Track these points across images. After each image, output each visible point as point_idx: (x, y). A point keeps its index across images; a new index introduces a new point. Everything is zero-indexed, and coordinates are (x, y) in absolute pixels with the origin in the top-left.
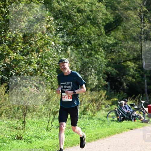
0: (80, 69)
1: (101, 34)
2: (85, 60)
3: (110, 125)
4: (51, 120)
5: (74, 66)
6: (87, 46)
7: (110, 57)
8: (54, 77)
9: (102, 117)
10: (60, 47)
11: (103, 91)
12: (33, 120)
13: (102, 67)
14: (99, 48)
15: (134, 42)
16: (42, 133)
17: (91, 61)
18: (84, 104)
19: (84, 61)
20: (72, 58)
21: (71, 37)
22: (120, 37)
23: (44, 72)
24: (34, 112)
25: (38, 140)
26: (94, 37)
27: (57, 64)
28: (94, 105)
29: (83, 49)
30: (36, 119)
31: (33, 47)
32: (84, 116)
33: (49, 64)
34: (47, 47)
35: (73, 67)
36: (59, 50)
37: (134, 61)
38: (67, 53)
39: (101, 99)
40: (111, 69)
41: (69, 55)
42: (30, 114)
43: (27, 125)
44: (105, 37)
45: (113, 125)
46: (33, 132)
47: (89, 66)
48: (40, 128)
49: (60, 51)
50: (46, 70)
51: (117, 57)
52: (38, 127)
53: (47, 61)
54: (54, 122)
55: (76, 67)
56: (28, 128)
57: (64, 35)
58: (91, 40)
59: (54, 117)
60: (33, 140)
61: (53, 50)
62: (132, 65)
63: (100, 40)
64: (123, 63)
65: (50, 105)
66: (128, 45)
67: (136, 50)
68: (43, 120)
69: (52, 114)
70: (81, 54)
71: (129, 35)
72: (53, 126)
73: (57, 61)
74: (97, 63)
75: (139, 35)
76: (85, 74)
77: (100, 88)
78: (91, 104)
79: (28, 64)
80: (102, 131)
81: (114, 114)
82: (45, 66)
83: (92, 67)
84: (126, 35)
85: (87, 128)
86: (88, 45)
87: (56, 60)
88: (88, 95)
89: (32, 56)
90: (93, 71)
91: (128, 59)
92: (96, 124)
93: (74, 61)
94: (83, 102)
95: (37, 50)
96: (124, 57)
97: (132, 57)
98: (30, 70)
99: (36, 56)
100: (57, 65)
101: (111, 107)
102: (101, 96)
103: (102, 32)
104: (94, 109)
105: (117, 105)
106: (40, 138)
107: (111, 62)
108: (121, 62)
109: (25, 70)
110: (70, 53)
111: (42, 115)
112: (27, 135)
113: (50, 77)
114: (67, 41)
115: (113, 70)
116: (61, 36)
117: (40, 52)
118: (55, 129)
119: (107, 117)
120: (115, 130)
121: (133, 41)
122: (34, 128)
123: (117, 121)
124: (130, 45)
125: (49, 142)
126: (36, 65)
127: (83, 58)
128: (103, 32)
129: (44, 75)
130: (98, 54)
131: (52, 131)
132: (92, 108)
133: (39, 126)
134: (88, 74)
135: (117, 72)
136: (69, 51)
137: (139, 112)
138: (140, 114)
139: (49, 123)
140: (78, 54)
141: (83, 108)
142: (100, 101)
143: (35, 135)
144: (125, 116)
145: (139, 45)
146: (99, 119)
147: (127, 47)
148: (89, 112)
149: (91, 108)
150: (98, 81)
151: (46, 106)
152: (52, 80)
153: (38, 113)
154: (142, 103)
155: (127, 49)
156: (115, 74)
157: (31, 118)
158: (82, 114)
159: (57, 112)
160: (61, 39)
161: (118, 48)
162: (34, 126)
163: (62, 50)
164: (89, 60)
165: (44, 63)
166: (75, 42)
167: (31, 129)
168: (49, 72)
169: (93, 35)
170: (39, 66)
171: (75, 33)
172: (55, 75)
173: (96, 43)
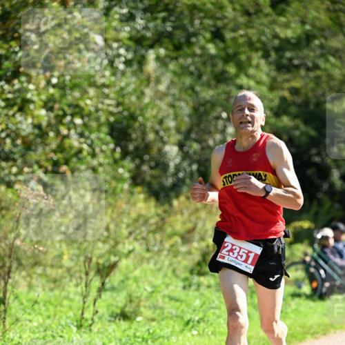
0: (189, 125)
2: (204, 94)
4: (91, 294)
5: (169, 115)
6: (212, 49)
8: (102, 151)
12: (33, 295)
16: (61, 337)
17: (223, 96)
18: (202, 239)
19: (200, 97)
20: (162, 87)
21: (156, 19)
22: (318, 19)
23: (67, 137)
24: (37, 267)
26: (235, 19)
27: (111, 109)
29: (197, 59)
30: (44, 290)
32: (202, 279)
33: (86, 108)
35: (163, 117)
41: (152, 79)
42: (24, 273)
43: (13, 311)
44: (270, 18)
45: (296, 310)
46: (34, 332)
47: (216, 114)
49: (121, 67)
50: (76, 129)
51: (311, 85)
52: (49, 317)
53: (78, 100)
54: (104, 301)
55: (175, 119)
56: (17, 320)
57: (134, 11)
58: (223, 27)
59: (103, 284)
63: (252, 27)
68: (64, 294)
69: (95, 275)
70: (192, 74)
72: (99, 314)
76: (206, 141)
79: (16, 108)
82: (73, 115)
83: (228, 119)
84: (341, 10)
85: (212, 318)
86: (215, 43)
87: (107, 96)
88: (214, 210)
89: (29, 82)
90: (231, 129)
93: (169, 99)
94: (199, 233)
98: (25, 129)
99: (43, 83)
100: (111, 114)
105: (311, 244)
109: (7, 128)
110: (155, 71)
111: (62, 277)
113: (90, 150)
114: (144, 32)
115: (296, 128)
116: (124, 15)
118: (107, 323)
120: (303, 327)
122: (37, 320)
123: (309, 297)
126: (43, 112)
127: (198, 88)
129: (70, 144)
130: (248, 76)
131: (95, 328)
133: (52, 313)
134: (214, 141)
135: (313, 133)
136: (151, 66)
139: (86, 305)
140: (181, 74)
141: (198, 252)
144: (335, 280)
151: (75, 246)
152: (95, 163)
153: (48, 269)
156: (304, 139)
157: (26, 289)
158: (195, 272)
159: (113, 266)
160: (125, 24)
161: (312, 54)
162: (37, 312)
163: (128, 63)
164: (218, 94)
165: (70, 106)
166: (170, 35)
167: (28, 322)
168: (87, 133)
169: (229, 12)
170: (52, 115)
171: (171, 7)
172: (107, 144)
173: (242, 36)
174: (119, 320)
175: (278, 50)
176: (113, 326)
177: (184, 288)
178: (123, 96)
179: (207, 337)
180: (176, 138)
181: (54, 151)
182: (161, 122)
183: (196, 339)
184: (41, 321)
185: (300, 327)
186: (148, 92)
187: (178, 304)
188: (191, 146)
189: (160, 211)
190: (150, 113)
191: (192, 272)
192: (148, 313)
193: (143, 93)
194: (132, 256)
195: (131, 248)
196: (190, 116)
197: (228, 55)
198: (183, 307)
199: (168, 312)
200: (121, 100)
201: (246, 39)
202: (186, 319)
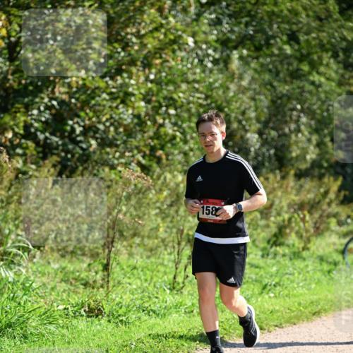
0: (267, 116)
1: (327, 14)
2: (281, 89)
4: (182, 261)
5: (250, 107)
6: (288, 50)
8: (192, 138)
9: (330, 253)
10: (210, 51)
11: (332, 179)
13: (331, 108)
14: (320, 54)
16: (157, 298)
17: (297, 91)
18: (279, 214)
19: (278, 91)
20: (245, 83)
21: (240, 23)
23: (162, 125)
24: (136, 238)
25: (146, 317)
26: (308, 24)
27: (201, 101)
28: (307, 218)
29: (274, 58)
30: (142, 258)
31: (133, 52)
32: (278, 248)
33: (179, 100)
35: (246, 109)
36: (206, 59)
38: (230, 70)
39: (327, 200)
41: (236, 76)
42: (125, 243)
43: (116, 275)
44: (339, 23)
46: (133, 294)
47: (291, 106)
48: (152, 284)
49: (210, 65)
50: (170, 119)
52: (146, 280)
53: (172, 93)
55: (256, 111)
56: (119, 283)
57: (221, 17)
58: (298, 31)
60: (134, 316)
61: (190, 60)
63: (324, 31)
65: (182, 217)
68: (160, 261)
69: (186, 245)
70: (270, 71)
72: (189, 279)
73: (201, 93)
74: (315, 99)
76: (282, 129)
77: (323, 171)
78: (299, 215)
79: (119, 101)
80: (329, 291)
82: (167, 107)
83: (302, 111)
85: (286, 282)
86: (290, 45)
87: (197, 90)
88: (289, 189)
89: (130, 78)
90: (304, 119)
92: (311, 273)
93: (250, 93)
94: (276, 209)
95: (145, 62)
98: (126, 120)
99: (142, 79)
100: (201, 105)
102: (326, 193)
103: (331, 8)
104: (307, 231)
106: (151, 313)
109: (111, 118)
110: (238, 69)
111: (158, 247)
112: (116, 302)
113: (183, 138)
114: (229, 35)
116: (212, 19)
117: (154, 66)
122: (136, 283)
125: (179, 324)
126: (142, 104)
127: (275, 84)
128: (334, 9)
129: (165, 132)
130: (318, 73)
131: (185, 292)
132: (300, 227)
133: (149, 278)
134: (290, 130)
136: (235, 64)
139: (178, 270)
140: (261, 71)
141: (275, 225)
142: (325, 207)
143: (138, 303)
146: (321, 259)
148: (292, 239)
149: (297, 228)
150: (317, 151)
151: (169, 219)
152: (187, 148)
153: (146, 240)
157: (127, 256)
160: (213, 28)
162: (136, 276)
163: (215, 62)
164: (293, 89)
165: (165, 98)
166: (252, 38)
167: (128, 285)
168: (180, 123)
169: (303, 18)
170: (150, 106)
171: (253, 13)
173: (314, 38)
175: (345, 51)
177: (263, 256)
178: (212, 90)
179: (282, 300)
180: (256, 126)
181: (151, 138)
182: (243, 113)
183: (273, 300)
184: (139, 284)
186: (233, 87)
187: (257, 270)
188: (269, 134)
190: (234, 105)
191: (268, 242)
193: (228, 88)
196: (268, 108)
197: (302, 55)
198: (262, 272)
199: (249, 278)
200: (210, 93)
201: (317, 41)
202: (264, 283)
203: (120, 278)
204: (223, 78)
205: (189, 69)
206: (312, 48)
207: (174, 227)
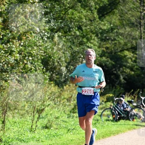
0: (70, 60)
1: (94, 19)
2: (75, 49)
3: (105, 126)
4: (35, 119)
5: (63, 56)
6: (78, 33)
7: (104, 46)
8: (39, 69)
10: (46, 34)
14: (91, 35)
15: (132, 29)
16: (24, 135)
17: (82, 50)
18: (74, 100)
19: (74, 50)
20: (60, 46)
21: (58, 22)
22: (116, 22)
23: (26, 64)
24: (16, 110)
26: (86, 22)
27: (42, 54)
29: (72, 36)
30: (18, 118)
31: (14, 34)
32: (74, 114)
33: (33, 54)
34: (31, 33)
36: (44, 37)
37: (132, 51)
38: (54, 41)
40: (106, 60)
41: (57, 44)
42: (11, 112)
43: (7, 125)
44: (98, 22)
45: (107, 125)
46: (14, 133)
47: (79, 56)
48: (23, 129)
49: (46, 39)
50: (30, 61)
51: (113, 46)
52: (20, 128)
53: (30, 51)
54: (39, 122)
55: (65, 58)
56: (9, 129)
57: (50, 19)
58: (82, 25)
59: (39, 116)
60: (15, 142)
61: (38, 37)
62: (130, 55)
63: (92, 26)
64: (119, 53)
66: (125, 32)
67: (135, 37)
68: (26, 119)
69: (36, 113)
70: (71, 42)
71: (126, 21)
72: (38, 127)
73: (42, 50)
75: (139, 20)
79: (8, 54)
81: (109, 113)
82: (28, 56)
83: (84, 58)
84: (123, 19)
85: (78, 128)
86: (79, 31)
89: (13, 45)
90: (84, 61)
91: (125, 48)
93: (62, 51)
94: (73, 98)
95: (19, 38)
96: (120, 45)
97: (130, 46)
98: (11, 61)
99: (18, 45)
100: (42, 56)
101: (105, 104)
103: (95, 16)
105: (113, 102)
106: (22, 141)
107: (106, 51)
108: (117, 51)
109: (5, 61)
110: (57, 41)
111: (25, 114)
112: (7, 137)
113: (35, 69)
114: (54, 27)
115: (108, 61)
116: (47, 21)
117: (23, 40)
118: (41, 130)
119: (101, 116)
120: (110, 132)
121: (131, 27)
122: (16, 129)
123: (112, 121)
124: (128, 32)
126: (18, 55)
127: (73, 47)
128: (97, 16)
129: (27, 67)
130: (90, 42)
131: (36, 132)
135: (113, 63)
136: (56, 39)
137: (139, 110)
138: (140, 112)
139: (33, 123)
140: (67, 42)
141: (73, 105)
143: (17, 137)
144: (122, 115)
145: (139, 32)
147: (124, 34)
151: (29, 102)
152: (36, 73)
153: (20, 111)
154: (142, 99)
155: (125, 37)
156: (110, 65)
157: (12, 117)
158: (72, 112)
159: (43, 110)
160: (47, 24)
161: (113, 35)
162: (16, 126)
163: (48, 38)
164: (80, 49)
165: (27, 53)
166: (63, 28)
167: (12, 130)
168: (34, 63)
169: (84, 20)
170: (21, 56)
171: (63, 18)
172: (41, 67)
173: (88, 28)
174: (45, 129)
175: (101, 33)
176: (43, 131)
177: (68, 117)
178: (46, 50)
179: (76, 135)
180: (65, 64)
181: (22, 69)
182: (60, 59)
183: (72, 135)
184: (17, 129)
185: (109, 131)
186: (55, 48)
187: (66, 123)
188: (70, 68)
189: (59, 90)
190: (56, 56)
192: (55, 126)
193: (53, 49)
194: (49, 106)
195: (49, 103)
196: (70, 57)
197: (84, 35)
198: (68, 124)
199: (62, 126)
200: (46, 51)
201: (90, 30)
202: (69, 129)
203: (9, 126)
204: (51, 44)
205: (37, 41)
206: (87, 32)
207: (31, 105)
